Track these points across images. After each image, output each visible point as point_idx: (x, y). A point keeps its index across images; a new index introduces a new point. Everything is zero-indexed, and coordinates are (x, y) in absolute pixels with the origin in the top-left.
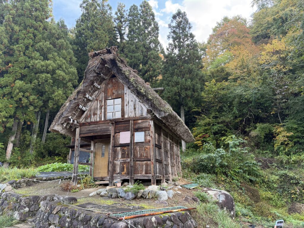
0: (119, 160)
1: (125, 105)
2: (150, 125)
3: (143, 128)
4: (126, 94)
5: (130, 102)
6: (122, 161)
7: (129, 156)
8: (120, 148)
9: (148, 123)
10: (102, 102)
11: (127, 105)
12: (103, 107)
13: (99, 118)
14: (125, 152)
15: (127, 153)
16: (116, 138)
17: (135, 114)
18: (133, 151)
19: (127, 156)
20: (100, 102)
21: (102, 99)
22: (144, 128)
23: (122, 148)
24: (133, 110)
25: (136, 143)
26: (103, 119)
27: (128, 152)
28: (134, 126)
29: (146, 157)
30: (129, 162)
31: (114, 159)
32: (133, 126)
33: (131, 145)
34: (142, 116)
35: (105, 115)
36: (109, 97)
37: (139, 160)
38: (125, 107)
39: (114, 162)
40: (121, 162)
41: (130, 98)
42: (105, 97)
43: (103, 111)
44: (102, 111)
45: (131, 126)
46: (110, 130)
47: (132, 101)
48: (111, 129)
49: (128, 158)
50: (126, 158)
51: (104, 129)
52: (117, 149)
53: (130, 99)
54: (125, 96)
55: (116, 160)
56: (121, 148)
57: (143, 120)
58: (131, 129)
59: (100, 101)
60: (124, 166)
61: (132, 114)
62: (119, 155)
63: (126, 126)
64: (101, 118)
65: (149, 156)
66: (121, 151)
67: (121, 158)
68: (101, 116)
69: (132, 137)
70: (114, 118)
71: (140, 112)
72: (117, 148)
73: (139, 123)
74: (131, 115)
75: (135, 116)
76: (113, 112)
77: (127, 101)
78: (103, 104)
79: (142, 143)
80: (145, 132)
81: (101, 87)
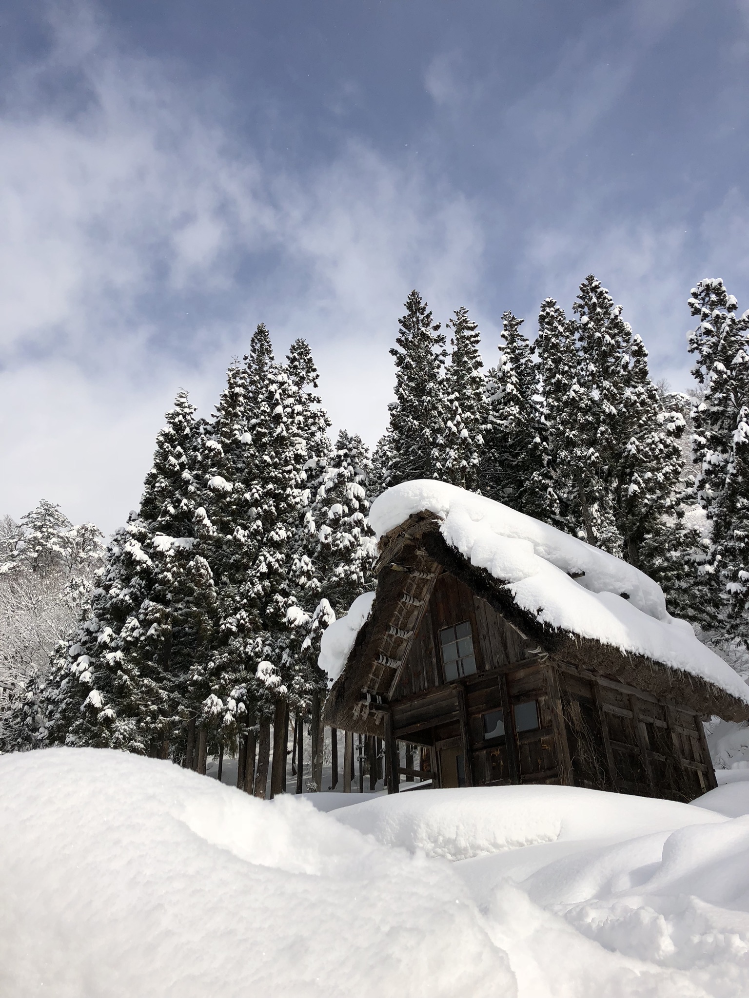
1: (481, 637)
3: (530, 691)
4: (478, 607)
5: (490, 628)
7: (507, 772)
8: (484, 751)
9: (541, 676)
10: (429, 639)
11: (484, 638)
12: (433, 652)
13: (428, 680)
14: (500, 763)
15: (502, 763)
16: (473, 728)
17: (508, 657)
18: (514, 757)
20: (424, 642)
21: (428, 633)
22: (534, 690)
23: (490, 751)
24: (500, 647)
25: (519, 733)
26: (437, 684)
27: (505, 761)
28: (509, 690)
32: (505, 689)
33: (509, 741)
35: (441, 670)
36: (442, 624)
38: (482, 642)
41: (489, 618)
42: (433, 624)
43: (434, 660)
44: (431, 663)
45: (502, 690)
46: (456, 708)
48: (457, 706)
49: (507, 777)
51: (444, 707)
52: (477, 756)
53: (489, 621)
54: (476, 613)
56: (487, 753)
57: (527, 670)
58: (504, 702)
59: (424, 637)
61: (499, 657)
62: (484, 772)
63: (491, 692)
64: (434, 683)
66: (489, 760)
67: (491, 780)
68: (433, 674)
69: (508, 719)
70: (461, 676)
72: (479, 753)
73: (521, 679)
74: (497, 661)
75: (507, 663)
76: (457, 662)
77: (484, 625)
78: (433, 644)
79: (534, 731)
80: (537, 701)
81: (422, 602)
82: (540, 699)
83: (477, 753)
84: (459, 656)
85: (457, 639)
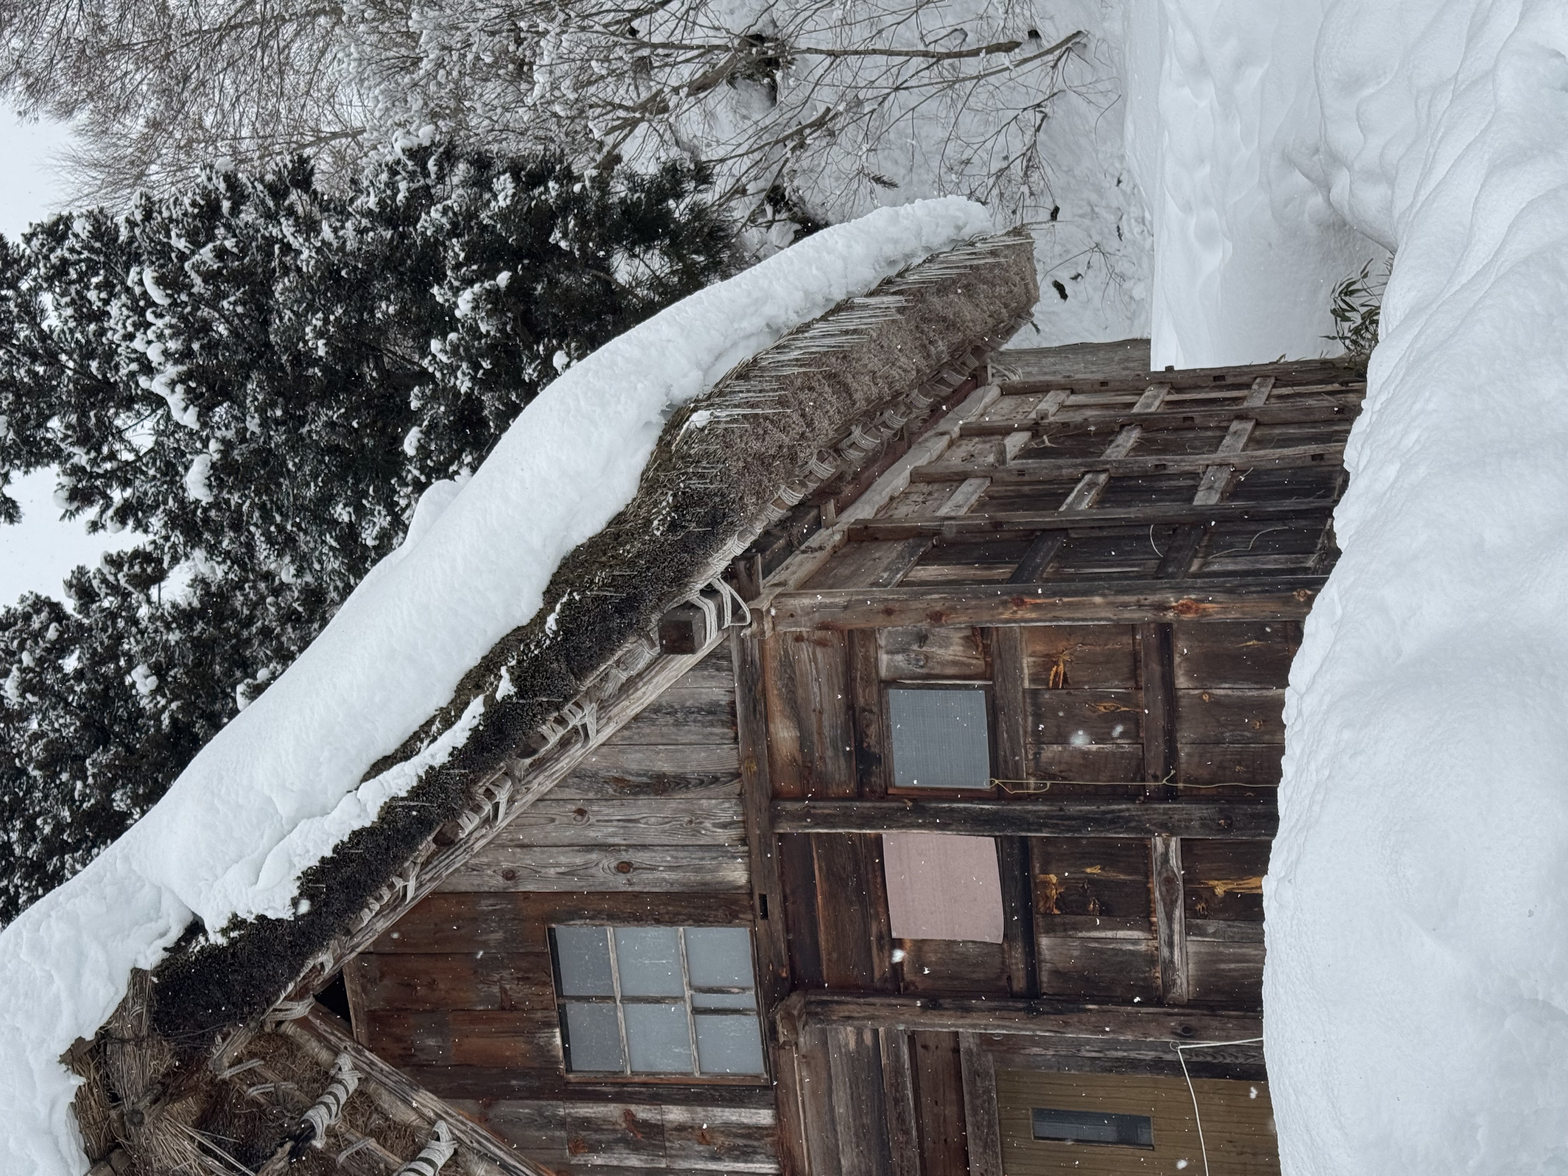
0: (1171, 945)
1: (620, 883)
2: (824, 627)
3: (850, 706)
4: (510, 875)
5: (595, 834)
6: (1178, 913)
7: (1127, 845)
8: (1045, 942)
9: (805, 652)
10: (586, 1123)
11: (624, 867)
12: (643, 1113)
13: (745, 1154)
14: (1092, 881)
15: (1093, 870)
16: (951, 978)
17: (715, 780)
18: (1074, 809)
19: (1131, 870)
20: (594, 1148)
21: (562, 1123)
22: (849, 689)
23: (1048, 914)
24: (674, 804)
25: (994, 774)
26: (764, 1117)
27: (1089, 858)
28: (833, 790)
29: (1134, 674)
30: (1187, 846)
31: (1160, 1003)
32: (825, 808)
33: (1022, 822)
34: (734, 715)
35: (714, 1087)
36: (544, 1051)
37: (1158, 747)
38: (643, 882)
39: (1192, 1004)
40: (1189, 930)
41: (554, 834)
42: (534, 1094)
43: (675, 1114)
44: (681, 1128)
45: (826, 820)
46: (868, 1037)
47: (581, 812)
48: (859, 1033)
49: (1145, 850)
50: (1147, 875)
51: (855, 1099)
52: (1056, 973)
53: (569, 834)
54: (531, 887)
55: (1169, 985)
56: (1050, 930)
57: (776, 704)
58: (867, 821)
59: (576, 1147)
60: (1220, 891)
61: (709, 815)
62: (1117, 952)
63: (830, 874)
64: (754, 1132)
65: (1127, 640)
66: (1076, 927)
67: (1150, 928)
68: (728, 1129)
69: (938, 813)
70: (749, 1000)
71: (692, 732)
72: (1046, 967)
73: (804, 741)
74: (724, 826)
75: (735, 787)
76: (696, 1011)
77: (579, 860)
78: (612, 1111)
79: (994, 711)
80: (893, 683)
81: (442, 1128)
82: (883, 672)
83: (1045, 977)
84: (676, 999)
85: (612, 998)
